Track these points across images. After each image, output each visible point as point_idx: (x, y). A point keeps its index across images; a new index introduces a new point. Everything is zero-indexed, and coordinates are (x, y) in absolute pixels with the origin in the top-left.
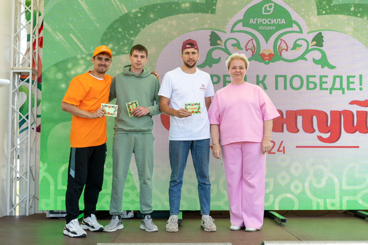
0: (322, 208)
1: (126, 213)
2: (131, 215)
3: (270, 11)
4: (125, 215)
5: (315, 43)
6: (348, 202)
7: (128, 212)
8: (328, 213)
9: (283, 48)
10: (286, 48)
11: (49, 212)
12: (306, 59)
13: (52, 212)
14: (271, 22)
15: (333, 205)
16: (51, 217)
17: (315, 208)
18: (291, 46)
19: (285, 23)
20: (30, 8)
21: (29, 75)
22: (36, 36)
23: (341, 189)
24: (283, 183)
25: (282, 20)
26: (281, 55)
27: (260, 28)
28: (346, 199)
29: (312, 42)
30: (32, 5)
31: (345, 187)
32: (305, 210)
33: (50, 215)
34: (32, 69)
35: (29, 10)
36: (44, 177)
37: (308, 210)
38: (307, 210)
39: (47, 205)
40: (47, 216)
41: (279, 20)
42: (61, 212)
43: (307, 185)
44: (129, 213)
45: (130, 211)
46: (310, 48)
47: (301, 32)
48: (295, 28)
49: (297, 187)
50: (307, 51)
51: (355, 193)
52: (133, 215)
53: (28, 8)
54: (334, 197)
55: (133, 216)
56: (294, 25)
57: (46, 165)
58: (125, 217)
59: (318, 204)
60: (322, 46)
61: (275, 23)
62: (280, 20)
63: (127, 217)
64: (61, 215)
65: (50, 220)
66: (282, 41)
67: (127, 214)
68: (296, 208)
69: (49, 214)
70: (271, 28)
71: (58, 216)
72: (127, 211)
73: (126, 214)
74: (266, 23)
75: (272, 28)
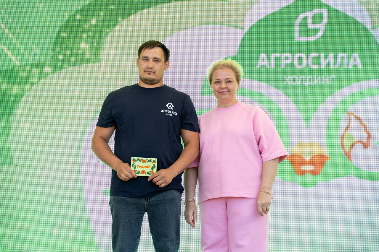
9: (356, 139)
25: (352, 59)
26: (350, 159)
41: (342, 58)
61: (332, 66)
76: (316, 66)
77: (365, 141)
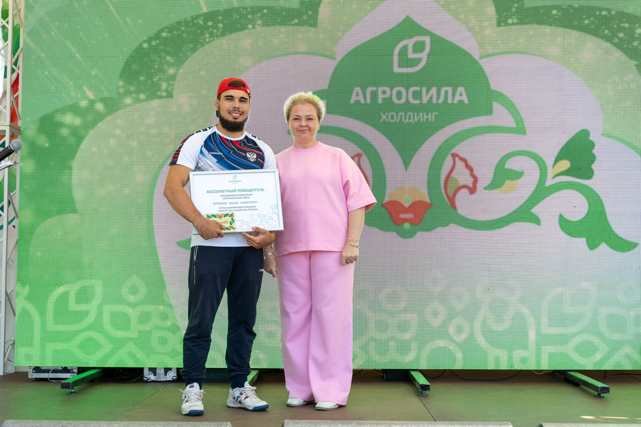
0: (504, 366)
1: (162, 372)
2: (172, 375)
3: (419, 61)
4: (162, 376)
5: (565, 165)
6: (551, 356)
7: (167, 370)
8: (515, 375)
9: (461, 183)
10: (469, 182)
11: (33, 370)
12: (536, 220)
13: (37, 369)
14: (421, 99)
15: (524, 360)
16: (36, 379)
17: (491, 366)
18: (485, 174)
19: (466, 101)
20: (7, 23)
21: (5, 136)
22: (19, 69)
23: (538, 334)
24: (436, 322)
25: (458, 93)
26: (454, 206)
27: (384, 117)
28: (547, 350)
29: (556, 162)
30: (10, 18)
31: (546, 330)
32: (475, 369)
33: (34, 374)
34: (10, 126)
35: (6, 25)
36: (24, 309)
37: (480, 369)
38: (478, 369)
39: (28, 357)
40: (30, 377)
41: (446, 92)
42: (53, 370)
43: (478, 325)
44: (169, 373)
45: (170, 369)
46: (549, 182)
47: (520, 130)
48: (500, 116)
49: (459, 330)
50: (541, 192)
51: (563, 339)
52: (176, 375)
53: (4, 23)
54: (525, 347)
55: (174, 378)
56: (495, 105)
57: (27, 288)
58: (162, 380)
59: (497, 359)
60: (589, 174)
61: (434, 101)
62: (450, 89)
63: (166, 380)
64: (52, 374)
65: (34, 383)
66: (457, 159)
67: (166, 375)
68: (458, 366)
69: (33, 372)
70: (423, 117)
71: (47, 377)
72: (165, 368)
73: (163, 374)
74: (403, 100)
75: (425, 117)
76: (417, 102)
77: (471, 185)
